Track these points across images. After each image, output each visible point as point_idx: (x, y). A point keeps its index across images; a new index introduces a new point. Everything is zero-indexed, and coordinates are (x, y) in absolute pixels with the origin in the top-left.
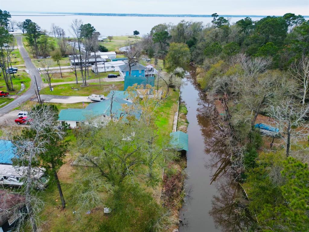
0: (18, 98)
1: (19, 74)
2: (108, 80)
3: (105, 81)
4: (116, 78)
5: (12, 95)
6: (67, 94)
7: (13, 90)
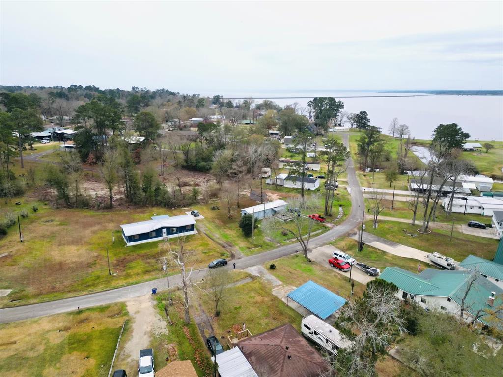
0: (334, 228)
1: (340, 192)
2: (466, 230)
3: (460, 231)
4: (484, 230)
5: (328, 222)
6: (396, 240)
7: (330, 216)
